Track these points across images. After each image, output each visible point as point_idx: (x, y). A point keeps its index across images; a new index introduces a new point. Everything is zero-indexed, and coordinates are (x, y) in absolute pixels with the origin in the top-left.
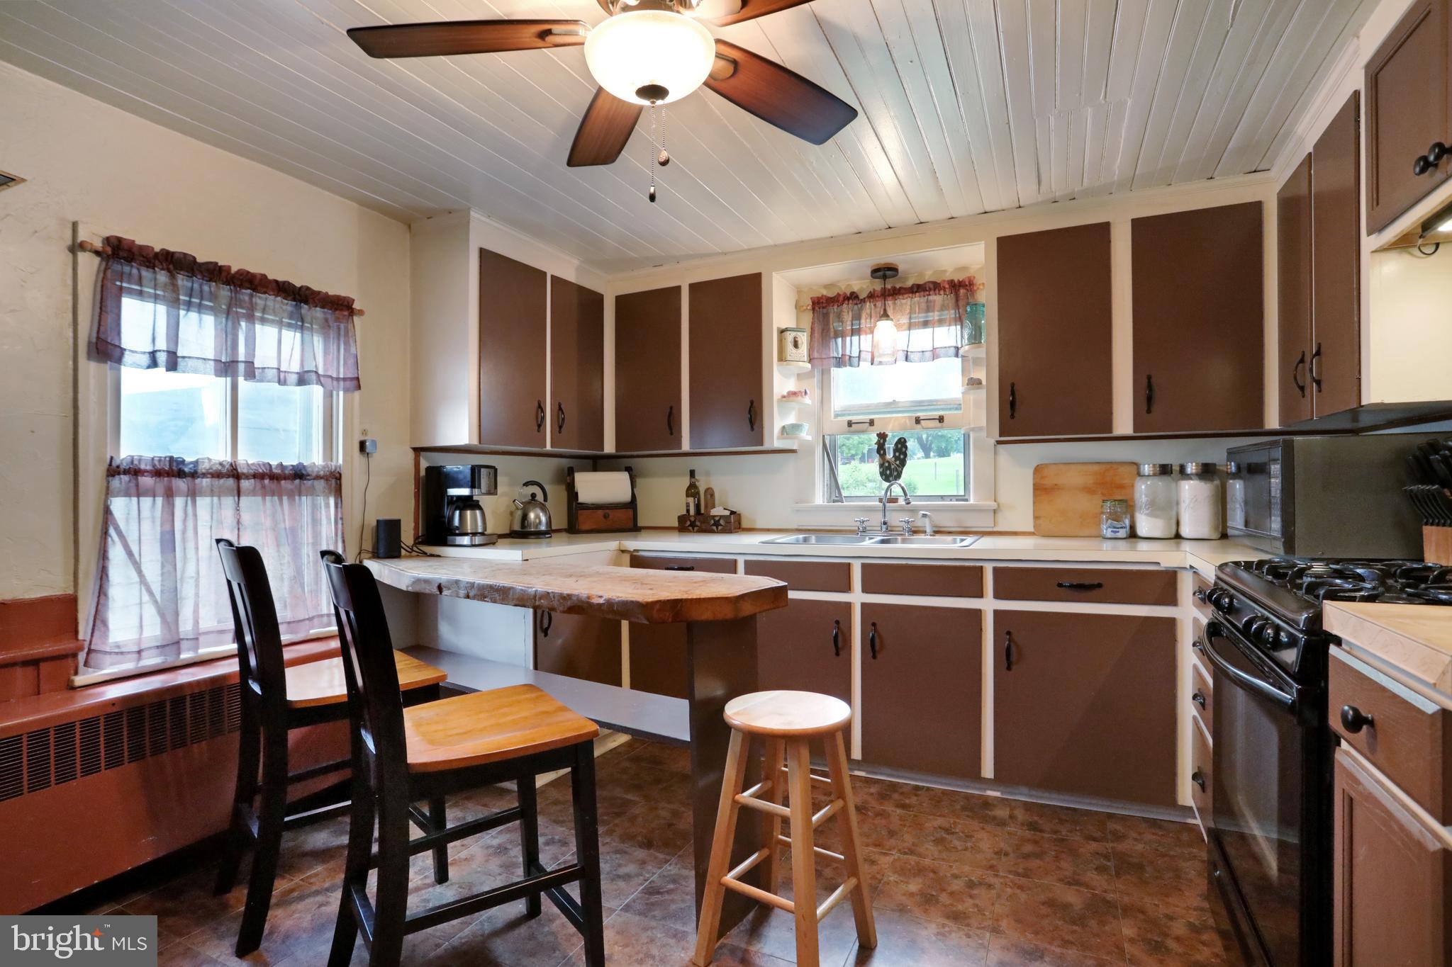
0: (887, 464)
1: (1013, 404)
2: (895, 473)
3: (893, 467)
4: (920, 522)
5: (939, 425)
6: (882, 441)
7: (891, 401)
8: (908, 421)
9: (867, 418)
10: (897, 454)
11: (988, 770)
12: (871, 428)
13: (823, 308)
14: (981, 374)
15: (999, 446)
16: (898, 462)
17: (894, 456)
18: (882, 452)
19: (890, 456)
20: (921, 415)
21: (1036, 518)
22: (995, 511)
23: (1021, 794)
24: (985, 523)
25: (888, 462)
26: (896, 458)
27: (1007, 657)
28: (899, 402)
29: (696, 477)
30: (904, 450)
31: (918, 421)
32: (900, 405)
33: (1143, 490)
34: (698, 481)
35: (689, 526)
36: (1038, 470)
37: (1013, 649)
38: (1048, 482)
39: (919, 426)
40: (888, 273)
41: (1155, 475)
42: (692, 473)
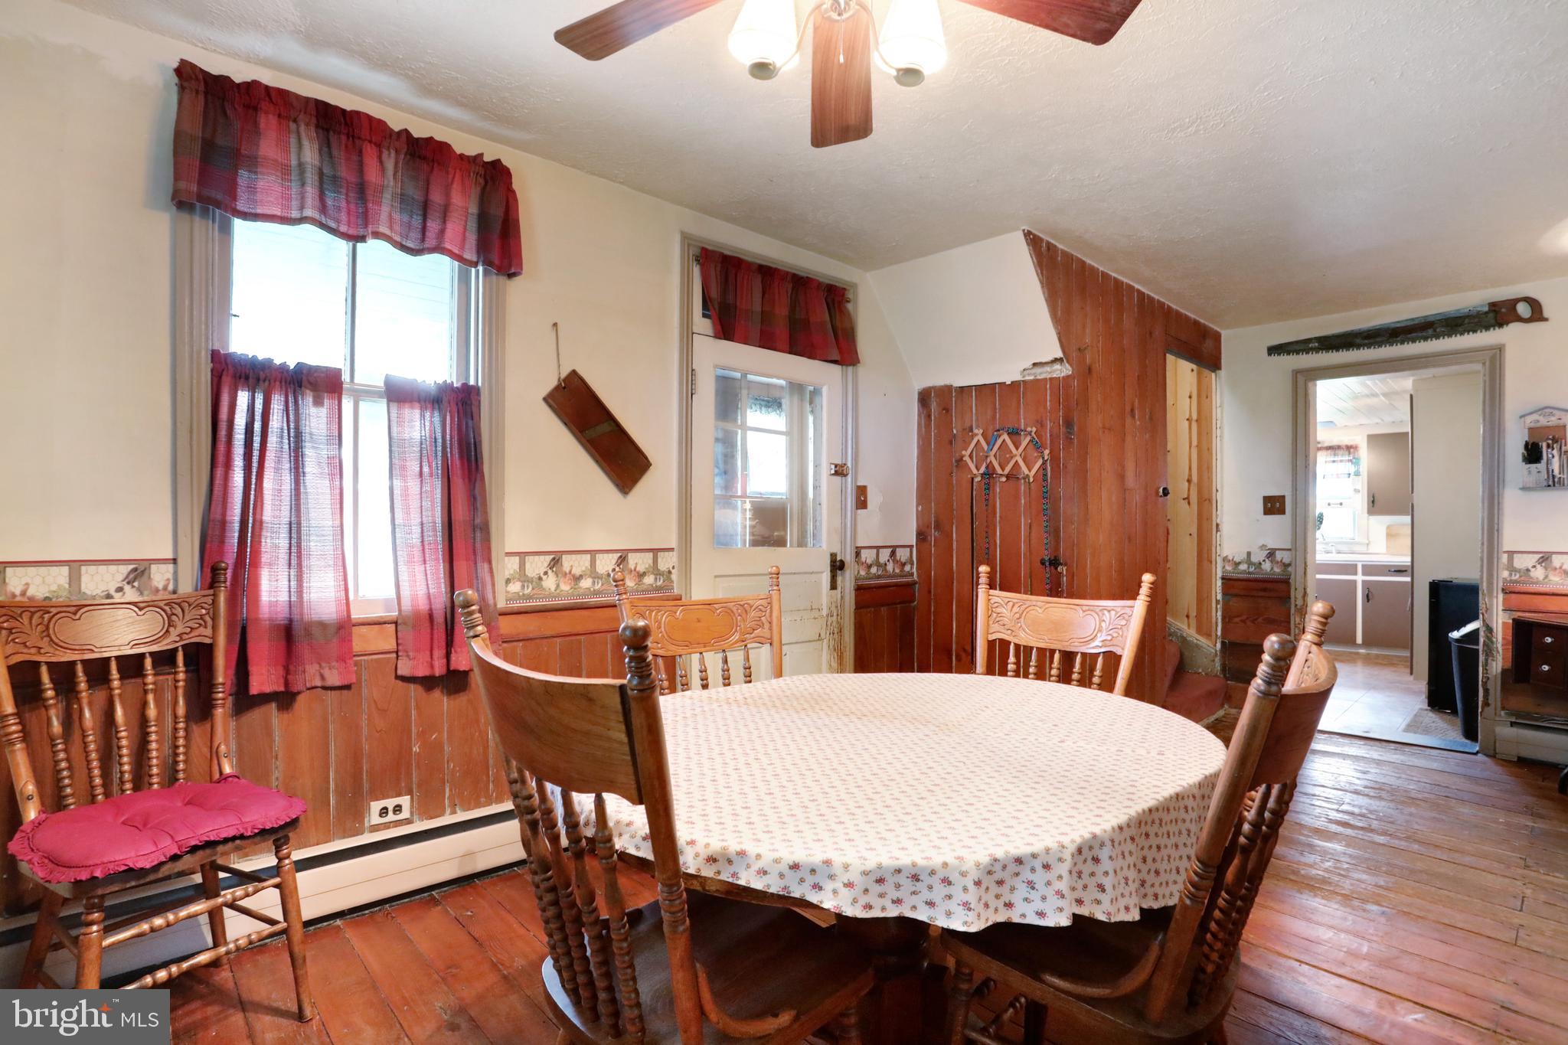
1: (1373, 502)
4: (1329, 548)
11: (1359, 640)
14: (1359, 487)
15: (1369, 516)
20: (1331, 502)
22: (1368, 544)
24: (1363, 549)
27: (1367, 597)
36: (1388, 527)
37: (1370, 595)
38: (1390, 531)
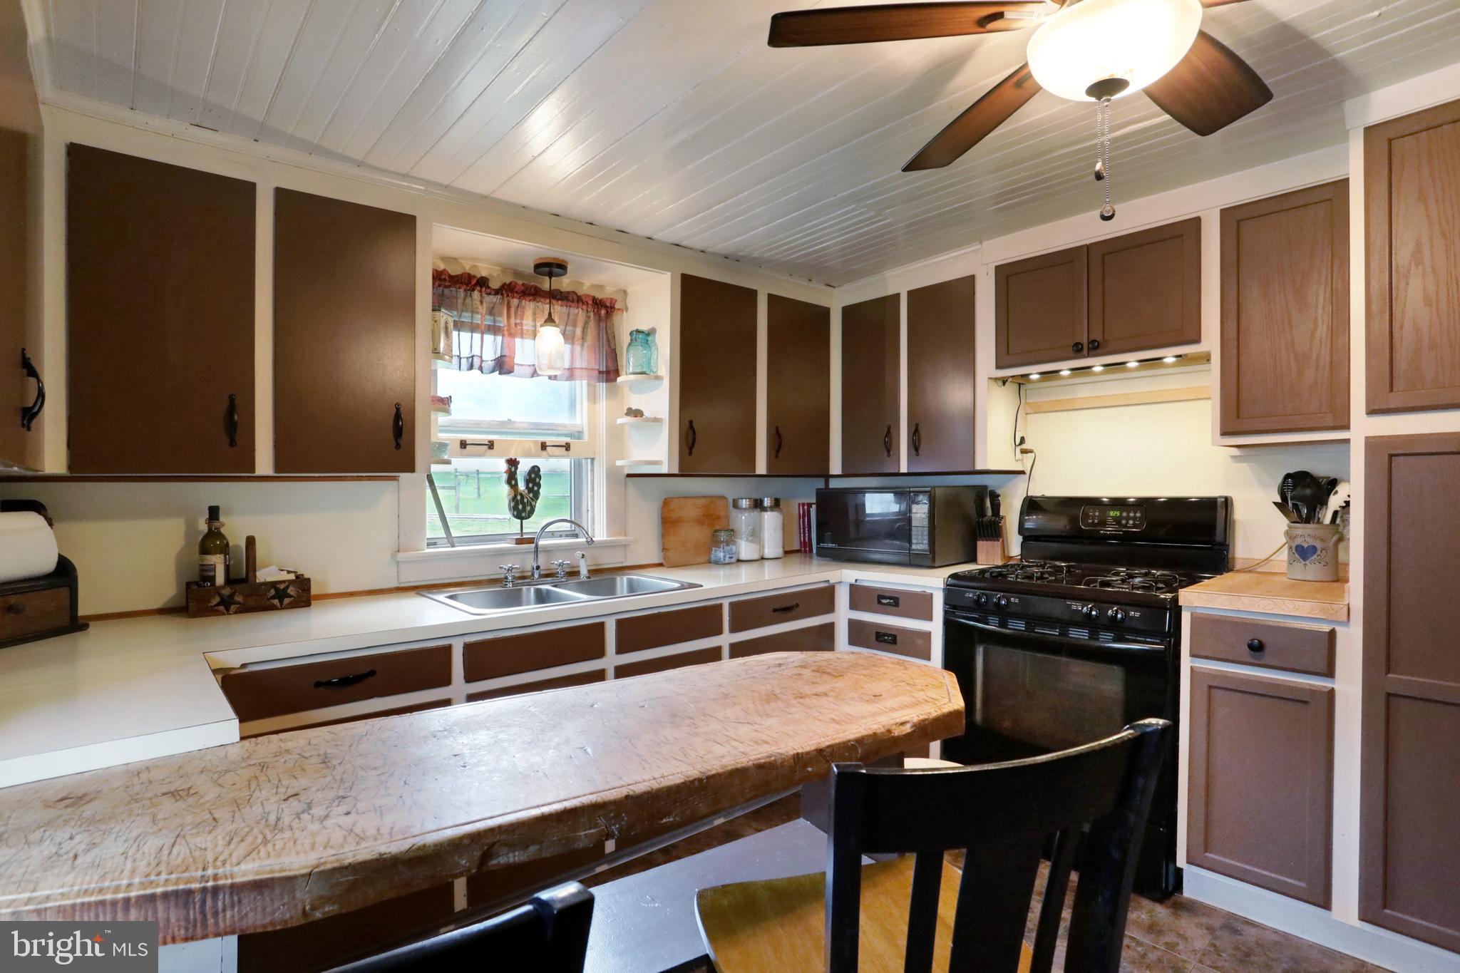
0: (519, 497)
1: (692, 441)
2: (528, 508)
3: (526, 500)
5: (566, 453)
6: (513, 469)
7: (506, 419)
8: (532, 445)
9: (485, 438)
10: (531, 485)
12: (491, 451)
13: (446, 287)
15: (628, 478)
16: (531, 495)
17: (527, 487)
18: (513, 482)
19: (522, 486)
20: (545, 439)
21: (664, 549)
23: (738, 810)
25: (521, 494)
26: (530, 490)
28: (514, 422)
29: (221, 519)
30: (537, 480)
31: (544, 446)
32: (517, 426)
33: (743, 520)
34: (223, 525)
35: (217, 605)
36: (666, 503)
38: (674, 515)
39: (544, 453)
40: (556, 270)
41: (750, 508)
42: (214, 513)
